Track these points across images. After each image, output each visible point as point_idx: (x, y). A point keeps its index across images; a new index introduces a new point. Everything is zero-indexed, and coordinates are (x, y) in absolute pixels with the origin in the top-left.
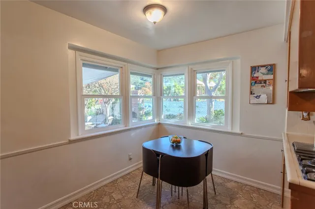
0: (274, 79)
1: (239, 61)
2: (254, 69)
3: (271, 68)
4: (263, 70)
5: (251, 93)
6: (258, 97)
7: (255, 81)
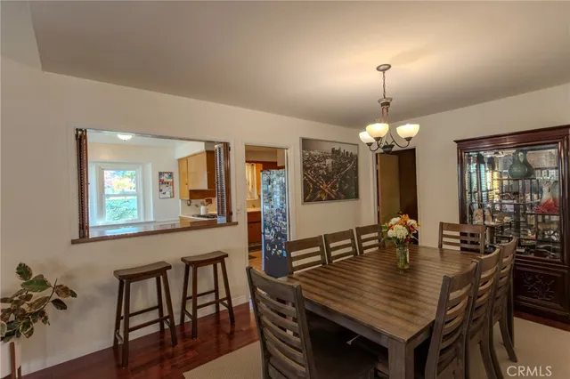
0: (173, 182)
1: (150, 165)
2: (161, 174)
3: (171, 175)
4: (166, 175)
5: (161, 190)
6: (164, 193)
7: (162, 182)
